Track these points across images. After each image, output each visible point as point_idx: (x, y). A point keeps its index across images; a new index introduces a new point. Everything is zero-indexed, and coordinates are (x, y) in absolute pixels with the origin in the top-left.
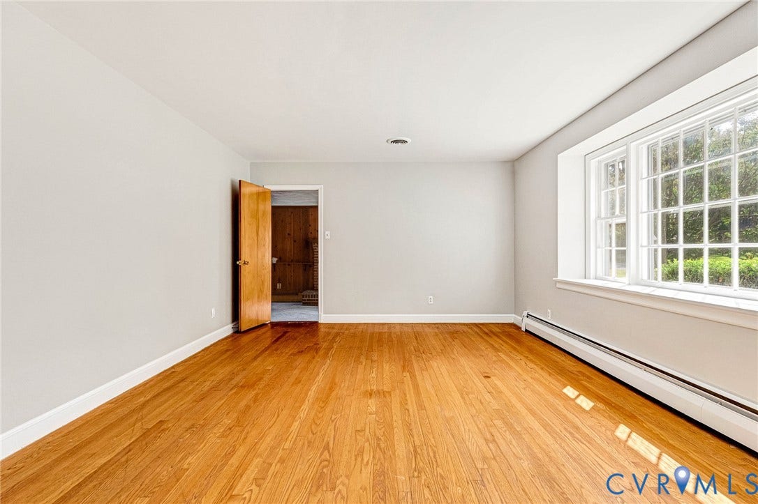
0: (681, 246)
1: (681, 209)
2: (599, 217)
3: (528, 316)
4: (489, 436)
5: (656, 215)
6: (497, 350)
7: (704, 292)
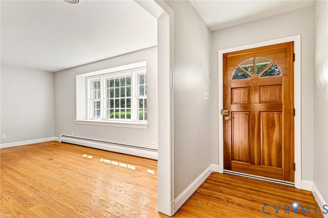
0: (114, 109)
1: (114, 98)
2: (91, 99)
3: (62, 136)
4: (61, 174)
5: (108, 100)
6: (51, 151)
7: (120, 120)
